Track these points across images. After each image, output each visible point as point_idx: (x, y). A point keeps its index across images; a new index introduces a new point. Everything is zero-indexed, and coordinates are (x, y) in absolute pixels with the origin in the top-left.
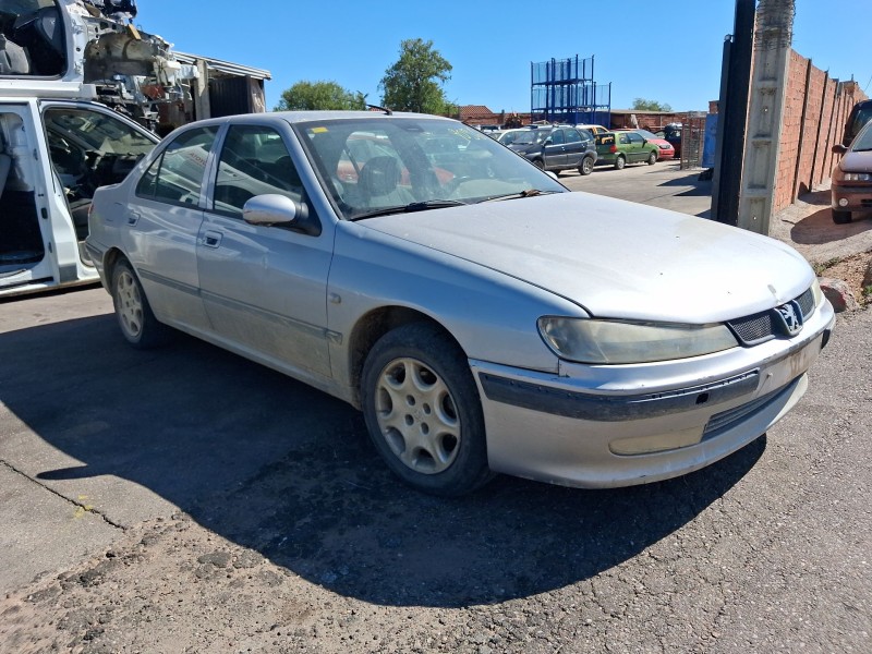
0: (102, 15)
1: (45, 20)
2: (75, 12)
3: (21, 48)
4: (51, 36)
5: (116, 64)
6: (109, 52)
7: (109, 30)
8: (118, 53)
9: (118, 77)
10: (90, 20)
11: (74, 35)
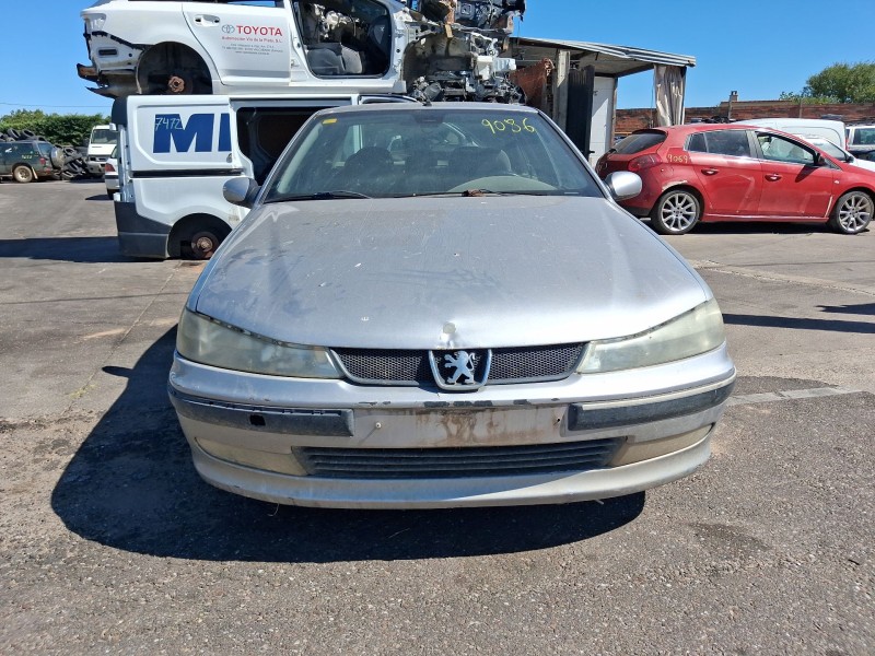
0: (424, 19)
1: (376, 27)
2: (401, 18)
3: (357, 53)
4: (379, 41)
5: (439, 61)
6: (434, 51)
7: (428, 32)
8: (441, 52)
9: (464, 73)
10: (412, 24)
11: (396, 39)
